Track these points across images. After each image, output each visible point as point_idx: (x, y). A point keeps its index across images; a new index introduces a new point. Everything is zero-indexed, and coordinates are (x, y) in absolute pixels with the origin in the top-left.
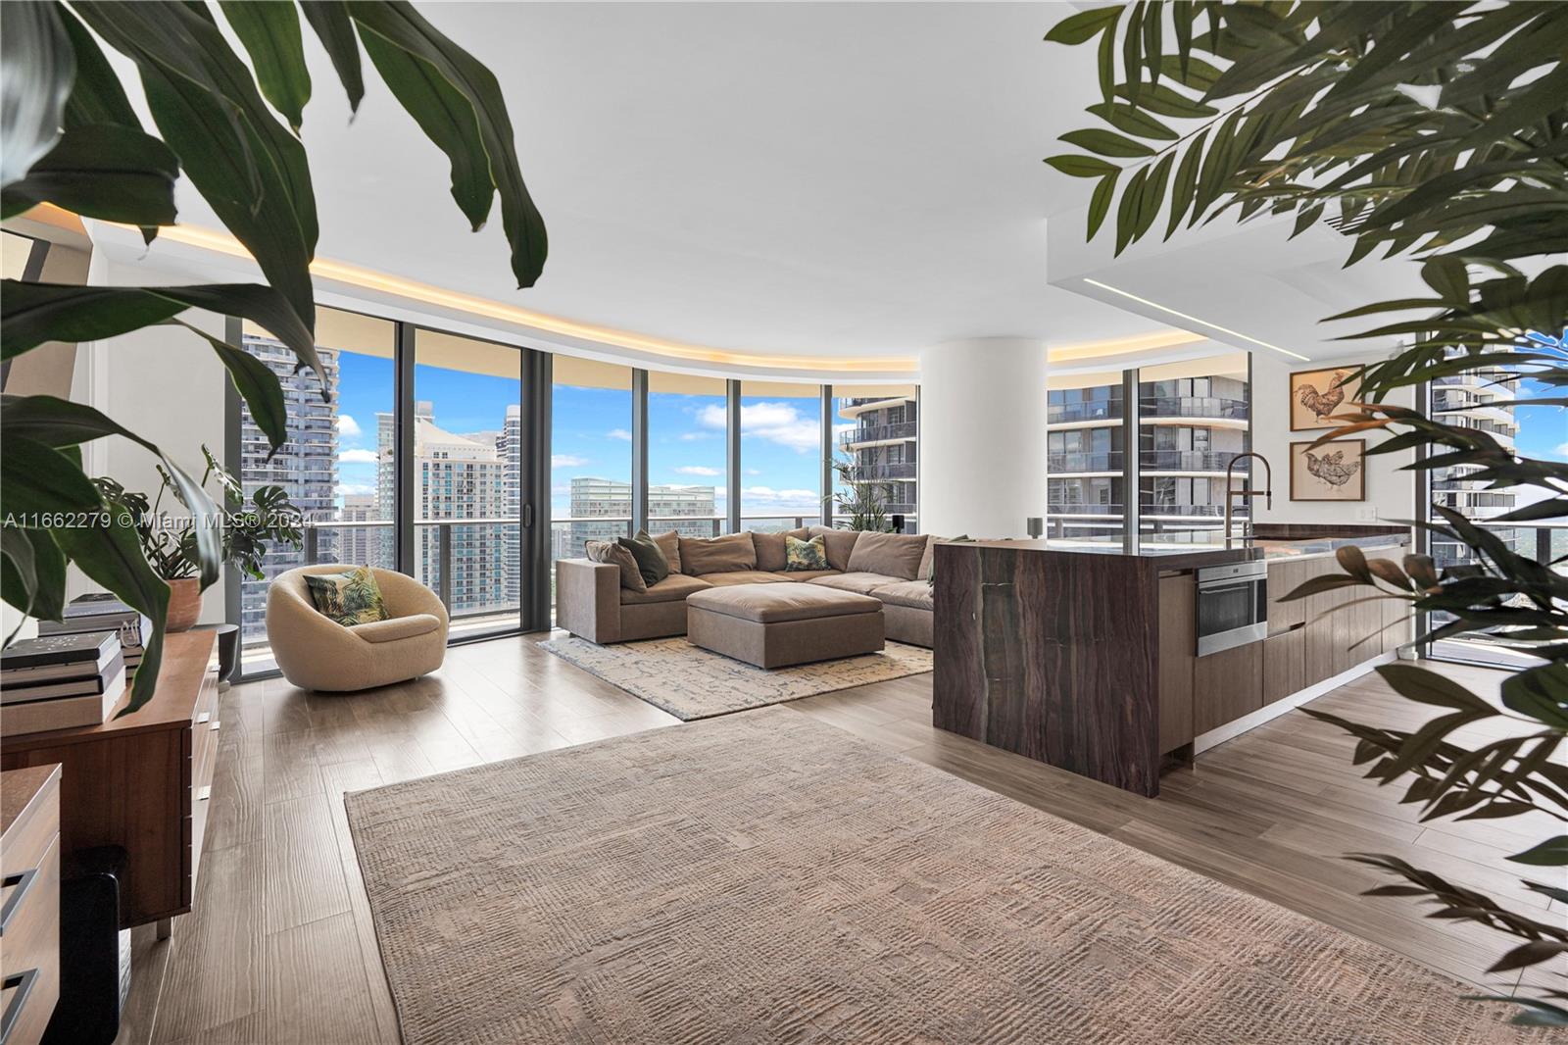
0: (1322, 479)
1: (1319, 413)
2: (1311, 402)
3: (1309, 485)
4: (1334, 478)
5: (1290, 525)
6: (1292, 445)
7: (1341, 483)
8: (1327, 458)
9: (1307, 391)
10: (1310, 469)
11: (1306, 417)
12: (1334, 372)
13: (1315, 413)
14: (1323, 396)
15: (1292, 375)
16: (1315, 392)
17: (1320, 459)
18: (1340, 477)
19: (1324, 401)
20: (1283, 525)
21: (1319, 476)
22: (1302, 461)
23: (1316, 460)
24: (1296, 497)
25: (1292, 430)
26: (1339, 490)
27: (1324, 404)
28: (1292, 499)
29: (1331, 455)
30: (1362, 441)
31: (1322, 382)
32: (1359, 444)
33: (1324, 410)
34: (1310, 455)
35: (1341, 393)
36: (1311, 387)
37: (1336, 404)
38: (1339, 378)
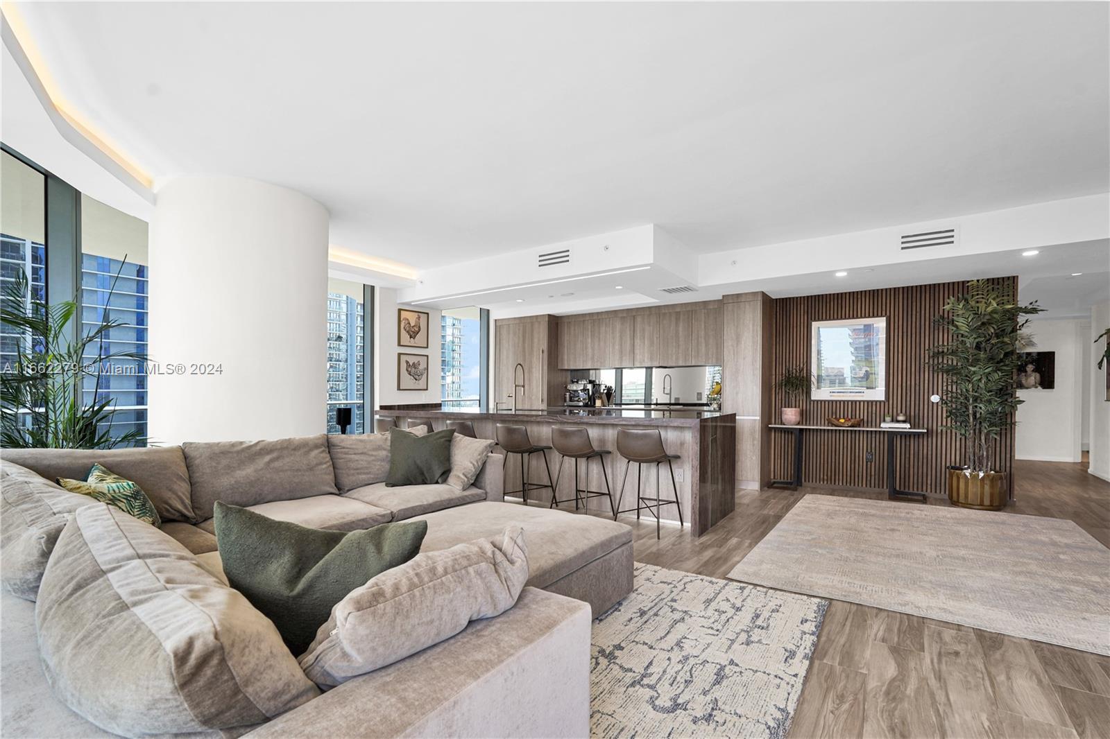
0: (412, 377)
1: (411, 337)
2: (408, 329)
3: (407, 381)
4: (417, 377)
5: (398, 406)
6: (399, 355)
7: (420, 379)
8: (414, 364)
9: (407, 322)
10: (407, 370)
11: (405, 338)
12: (417, 314)
13: (409, 336)
14: (413, 327)
15: (400, 310)
16: (409, 323)
17: (411, 364)
18: (419, 375)
20: (395, 406)
21: (411, 375)
22: (404, 366)
23: (410, 366)
24: (401, 388)
25: (399, 345)
26: (418, 384)
27: (413, 331)
28: (399, 389)
29: (416, 363)
30: (427, 356)
31: (412, 318)
32: (426, 357)
33: (413, 335)
34: (407, 362)
35: (419, 327)
36: (408, 320)
37: (418, 333)
38: (419, 318)
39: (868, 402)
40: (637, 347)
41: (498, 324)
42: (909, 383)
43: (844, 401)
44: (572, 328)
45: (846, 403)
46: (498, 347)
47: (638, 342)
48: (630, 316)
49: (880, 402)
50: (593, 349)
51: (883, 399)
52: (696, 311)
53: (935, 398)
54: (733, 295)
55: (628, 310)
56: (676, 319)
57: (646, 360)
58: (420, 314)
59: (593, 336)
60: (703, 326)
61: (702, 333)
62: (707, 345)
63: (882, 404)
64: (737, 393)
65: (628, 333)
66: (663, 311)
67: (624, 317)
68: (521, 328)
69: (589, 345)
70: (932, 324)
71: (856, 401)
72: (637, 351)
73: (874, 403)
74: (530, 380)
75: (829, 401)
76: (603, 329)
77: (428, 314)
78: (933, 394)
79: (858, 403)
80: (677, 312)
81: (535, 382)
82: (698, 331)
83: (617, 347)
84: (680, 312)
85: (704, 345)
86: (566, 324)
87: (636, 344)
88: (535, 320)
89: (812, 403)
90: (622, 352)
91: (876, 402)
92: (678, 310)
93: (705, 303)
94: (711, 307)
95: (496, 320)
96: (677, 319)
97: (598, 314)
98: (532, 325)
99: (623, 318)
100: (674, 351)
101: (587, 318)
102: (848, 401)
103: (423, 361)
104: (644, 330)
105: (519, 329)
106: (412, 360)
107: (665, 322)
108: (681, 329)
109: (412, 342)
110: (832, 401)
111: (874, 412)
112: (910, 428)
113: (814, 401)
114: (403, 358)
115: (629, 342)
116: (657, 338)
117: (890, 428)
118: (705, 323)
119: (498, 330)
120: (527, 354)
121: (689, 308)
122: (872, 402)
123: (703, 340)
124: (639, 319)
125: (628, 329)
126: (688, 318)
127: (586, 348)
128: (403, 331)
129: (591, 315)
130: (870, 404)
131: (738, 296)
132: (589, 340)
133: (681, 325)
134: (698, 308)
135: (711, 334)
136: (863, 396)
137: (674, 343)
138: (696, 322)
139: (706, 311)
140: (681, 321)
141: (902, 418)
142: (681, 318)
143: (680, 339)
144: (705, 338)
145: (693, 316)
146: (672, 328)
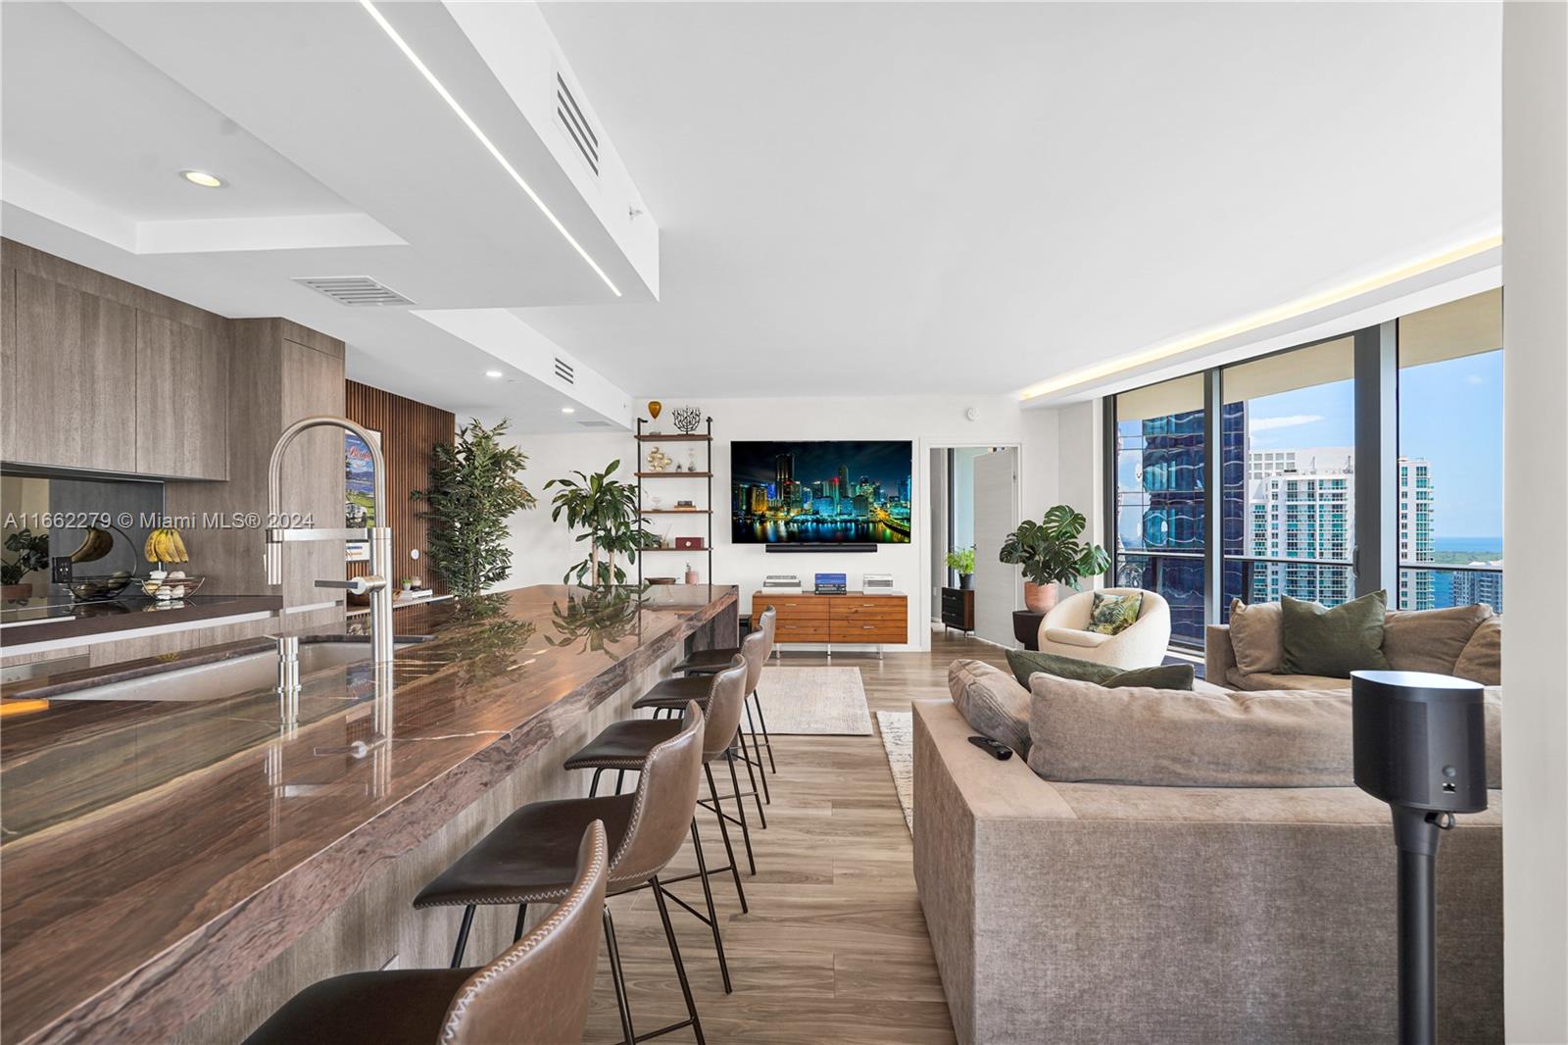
42: (394, 533)
52: (147, 314)
53: (415, 554)
56: (84, 317)
60: (168, 367)
61: (166, 387)
62: (179, 423)
66: (31, 269)
78: (410, 549)
80: (85, 296)
82: (154, 378)
84: (96, 299)
85: (170, 420)
92: (90, 289)
96: (89, 319)
107: (38, 310)
108: (100, 353)
112: (433, 596)
118: (173, 359)
121: (127, 299)
123: (168, 406)
126: (125, 326)
131: (311, 333)
133: (101, 339)
134: (152, 310)
135: (189, 393)
136: (360, 554)
137: (78, 395)
138: (149, 351)
139: (176, 328)
140: (101, 328)
141: (417, 583)
142: (102, 321)
143: (100, 385)
144: (174, 402)
145: (139, 329)
146: (67, 343)
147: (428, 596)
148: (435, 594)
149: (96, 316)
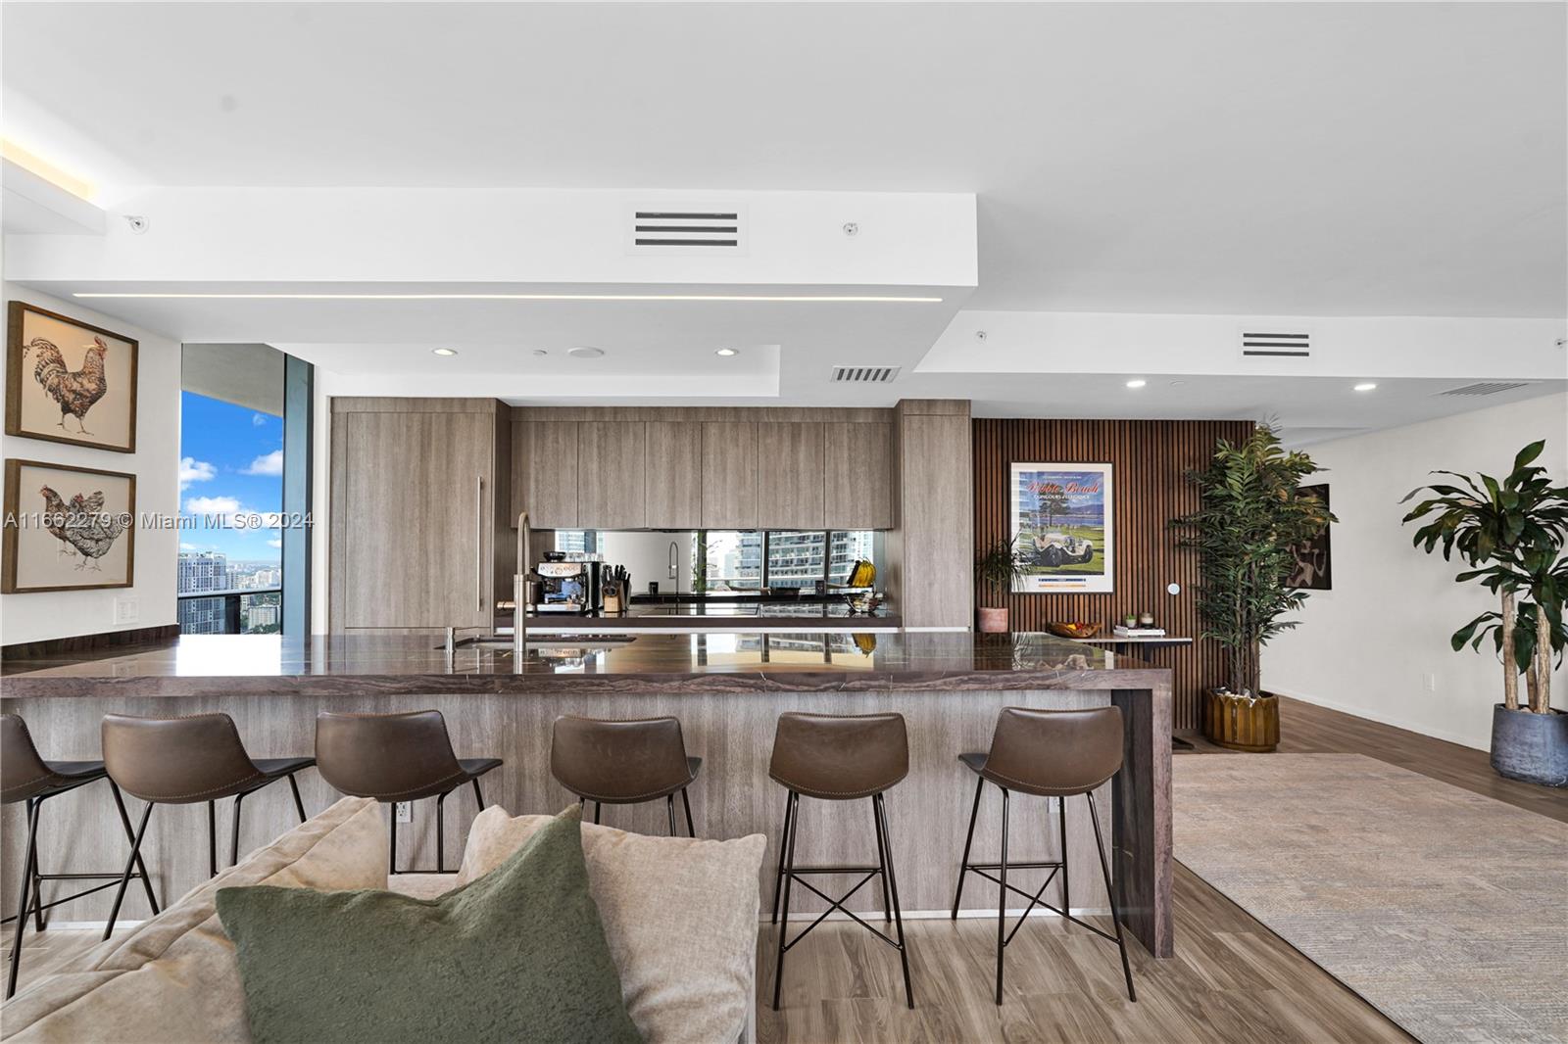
0: (70, 547)
1: (67, 409)
2: (53, 380)
3: (48, 559)
4: (89, 544)
6: (16, 466)
7: (102, 553)
8: (78, 503)
9: (48, 355)
11: (41, 409)
12: (93, 335)
13: (59, 406)
14: (75, 375)
15: (18, 308)
16: (62, 364)
17: (67, 503)
18: (97, 541)
19: (76, 386)
21: (64, 538)
22: (31, 504)
23: (60, 506)
24: (20, 584)
25: (14, 430)
27: (74, 392)
29: (85, 498)
30: (132, 478)
31: (75, 348)
32: (126, 482)
33: (76, 404)
34: (50, 494)
35: (102, 380)
36: (53, 347)
37: (94, 398)
38: (101, 352)
39: (1089, 594)
40: (708, 488)
41: (338, 408)
42: (1140, 565)
43: (1057, 594)
44: (550, 438)
45: (1060, 597)
46: (340, 469)
47: (710, 475)
48: (692, 421)
49: (1105, 594)
50: (603, 484)
51: (1111, 590)
52: (832, 423)
53: (1173, 589)
54: (920, 401)
55: (687, 410)
56: (793, 437)
57: (729, 514)
58: (102, 337)
59: (602, 457)
60: (846, 455)
61: (844, 468)
62: (854, 491)
63: (1108, 597)
64: (931, 585)
65: (688, 456)
66: (766, 419)
67: (679, 423)
68: (416, 428)
69: (594, 479)
70: (1182, 479)
71: (1073, 594)
72: (709, 497)
73: (1098, 597)
74: (442, 552)
75: (1036, 594)
76: (628, 443)
77: (134, 344)
78: (1170, 583)
79: (1076, 597)
80: (793, 424)
81: (457, 558)
82: (836, 464)
83: (663, 486)
84: (799, 424)
85: (847, 490)
86: (533, 426)
87: (705, 481)
88: (456, 409)
89: (1011, 597)
90: (674, 498)
91: (1100, 594)
92: (796, 419)
93: (849, 412)
94: (861, 421)
95: (332, 399)
96: (795, 438)
97: (616, 410)
98: (450, 421)
99: (676, 426)
100: (789, 502)
101: (589, 417)
102: (1063, 594)
103: (115, 495)
104: (723, 452)
105: (409, 428)
106: (68, 488)
107: (769, 441)
108: (802, 455)
109: (72, 427)
110: (1041, 594)
111: (1098, 611)
112: (1164, 637)
113: (1014, 594)
114: (32, 483)
115: (689, 476)
116: (752, 471)
117: (1140, 636)
118: (849, 449)
119: (341, 423)
120: (433, 488)
121: (819, 419)
122: (1095, 594)
123: (846, 481)
124: (713, 430)
125: (688, 449)
126: (817, 436)
127: (586, 483)
128: (30, 385)
129: (598, 411)
130: (1092, 597)
131: (931, 403)
132: (594, 466)
133: (803, 448)
134: (835, 420)
135: (861, 470)
136: (1084, 586)
137: (789, 485)
138: (833, 447)
139: (851, 427)
140: (803, 442)
141: (1148, 620)
142: (803, 437)
143: (802, 477)
144: (850, 478)
145: (826, 435)
146: (784, 454)
147: (1159, 636)
148: (1169, 634)
149: (799, 435)
